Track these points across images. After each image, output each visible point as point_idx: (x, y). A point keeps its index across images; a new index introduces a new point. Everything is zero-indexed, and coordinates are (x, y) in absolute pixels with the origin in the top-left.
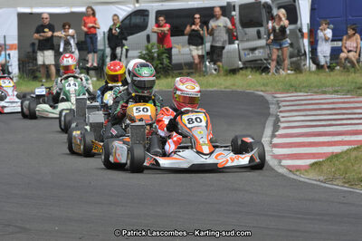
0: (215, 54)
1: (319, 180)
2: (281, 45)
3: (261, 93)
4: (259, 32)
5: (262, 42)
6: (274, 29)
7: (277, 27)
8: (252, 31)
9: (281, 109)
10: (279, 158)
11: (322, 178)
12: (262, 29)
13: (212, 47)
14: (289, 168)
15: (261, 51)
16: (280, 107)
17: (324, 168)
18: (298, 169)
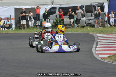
0: (78, 21)
1: (111, 62)
2: (98, 19)
3: (92, 34)
4: (91, 14)
5: (93, 18)
6: (96, 13)
7: (97, 13)
8: (90, 14)
9: (99, 39)
10: (98, 54)
11: (111, 61)
12: (92, 13)
13: (77, 19)
14: (101, 58)
15: (92, 20)
16: (98, 38)
17: (113, 58)
18: (104, 58)
